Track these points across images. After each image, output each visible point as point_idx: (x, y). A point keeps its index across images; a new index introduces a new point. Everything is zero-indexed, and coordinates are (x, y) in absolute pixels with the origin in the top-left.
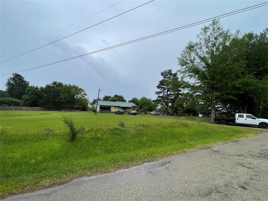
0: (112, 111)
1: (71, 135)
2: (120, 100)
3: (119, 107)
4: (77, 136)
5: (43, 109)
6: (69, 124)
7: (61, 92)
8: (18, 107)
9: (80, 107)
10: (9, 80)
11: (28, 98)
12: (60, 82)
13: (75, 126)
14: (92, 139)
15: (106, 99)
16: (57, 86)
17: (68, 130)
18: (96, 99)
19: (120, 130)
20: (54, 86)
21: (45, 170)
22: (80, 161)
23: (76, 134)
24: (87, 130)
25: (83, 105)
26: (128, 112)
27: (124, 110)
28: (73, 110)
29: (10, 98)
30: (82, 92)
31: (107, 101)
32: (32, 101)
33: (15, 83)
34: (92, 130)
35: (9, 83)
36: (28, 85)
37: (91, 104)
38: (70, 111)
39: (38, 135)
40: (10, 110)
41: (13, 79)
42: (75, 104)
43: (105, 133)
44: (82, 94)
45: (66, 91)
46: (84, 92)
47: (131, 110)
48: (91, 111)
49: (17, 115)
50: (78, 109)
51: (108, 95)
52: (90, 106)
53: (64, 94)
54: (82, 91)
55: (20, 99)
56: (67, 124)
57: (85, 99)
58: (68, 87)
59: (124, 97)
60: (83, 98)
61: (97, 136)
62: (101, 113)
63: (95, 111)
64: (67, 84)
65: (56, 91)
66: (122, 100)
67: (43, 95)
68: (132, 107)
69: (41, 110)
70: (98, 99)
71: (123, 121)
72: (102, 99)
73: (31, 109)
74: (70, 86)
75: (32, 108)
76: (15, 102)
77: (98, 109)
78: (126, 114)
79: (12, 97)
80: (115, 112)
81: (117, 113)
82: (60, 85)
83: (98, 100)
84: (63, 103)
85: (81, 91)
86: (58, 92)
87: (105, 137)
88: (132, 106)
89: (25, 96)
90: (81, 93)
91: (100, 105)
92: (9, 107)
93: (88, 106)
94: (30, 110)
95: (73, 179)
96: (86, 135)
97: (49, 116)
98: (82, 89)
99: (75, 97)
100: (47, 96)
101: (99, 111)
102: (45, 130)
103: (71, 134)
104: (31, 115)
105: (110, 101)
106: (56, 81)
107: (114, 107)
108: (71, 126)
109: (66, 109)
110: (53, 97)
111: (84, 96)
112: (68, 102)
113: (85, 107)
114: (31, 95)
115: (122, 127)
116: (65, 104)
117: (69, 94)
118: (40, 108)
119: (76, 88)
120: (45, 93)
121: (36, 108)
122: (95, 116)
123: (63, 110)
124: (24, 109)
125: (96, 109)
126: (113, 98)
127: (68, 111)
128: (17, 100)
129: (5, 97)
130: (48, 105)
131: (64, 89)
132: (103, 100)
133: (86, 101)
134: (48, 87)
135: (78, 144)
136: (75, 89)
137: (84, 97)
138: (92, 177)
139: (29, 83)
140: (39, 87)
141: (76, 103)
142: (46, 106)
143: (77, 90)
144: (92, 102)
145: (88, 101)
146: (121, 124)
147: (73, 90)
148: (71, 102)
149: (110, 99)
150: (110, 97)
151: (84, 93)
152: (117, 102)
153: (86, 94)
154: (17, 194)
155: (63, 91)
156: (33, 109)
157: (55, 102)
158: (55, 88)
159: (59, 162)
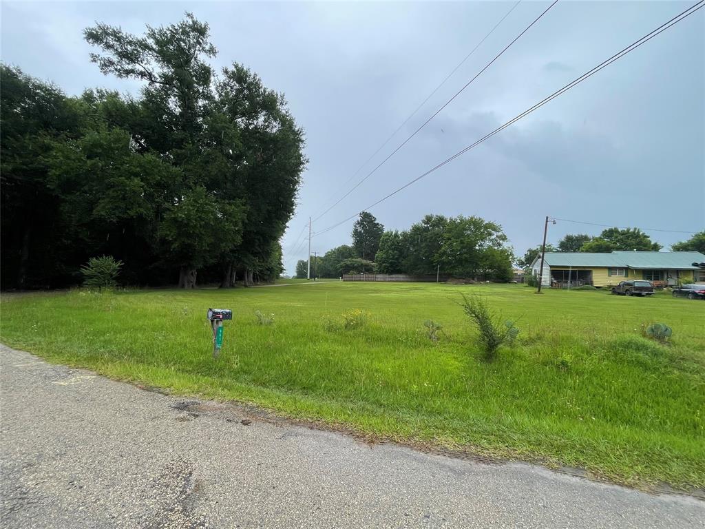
0: (596, 284)
1: (484, 345)
2: (627, 245)
3: (627, 270)
4: (500, 349)
5: (409, 280)
6: (477, 316)
7: (443, 239)
8: (370, 276)
9: (490, 274)
10: (356, 227)
11: (384, 256)
12: (439, 215)
13: (494, 323)
14: (545, 364)
15: (571, 244)
16: (433, 226)
17: (475, 330)
18: (534, 248)
19: (652, 352)
20: (428, 227)
21: (439, 414)
22: (518, 418)
23: (497, 344)
24: (523, 335)
25: (499, 267)
26: (672, 290)
27: (652, 282)
28: (473, 279)
29: (359, 260)
30: (493, 232)
31: (575, 251)
32: (391, 263)
33: (364, 230)
34: (540, 338)
35: (356, 233)
36: (382, 230)
37: (521, 264)
38: (466, 283)
39: (414, 334)
40: (360, 281)
41: (360, 223)
42: (477, 266)
43: (588, 353)
44: (493, 237)
45: (453, 234)
46: (498, 232)
47: (691, 278)
48: (522, 282)
49: (372, 290)
50: (485, 278)
51: (575, 234)
52: (517, 269)
53: (450, 241)
54: (495, 230)
55: (372, 259)
56: (474, 316)
57: (503, 251)
58: (457, 226)
59: (646, 234)
60: (496, 248)
61: (560, 358)
62: (554, 291)
63: (535, 283)
64: (454, 218)
65: (432, 237)
66: (638, 244)
67: (409, 249)
68: (693, 270)
69: (408, 281)
70: (544, 249)
71: (663, 322)
72: (556, 245)
73: (390, 279)
74: (462, 220)
75: (391, 276)
76: (366, 265)
77: (546, 278)
78: (664, 294)
79: (361, 256)
80: (610, 287)
81: (616, 290)
82: (440, 221)
83: (544, 252)
84: (449, 263)
85: (490, 230)
86: (435, 239)
87: (587, 365)
88: (695, 265)
89: (379, 254)
90: (490, 234)
91: (551, 267)
92: (358, 276)
93: (513, 270)
94: (389, 281)
95: (508, 460)
96: (526, 351)
97: (423, 294)
98: (492, 225)
99: (477, 248)
100: (415, 251)
101: (548, 283)
102: (426, 325)
103: (484, 340)
104: (392, 291)
105: (587, 251)
106: (430, 214)
107: (606, 272)
108: (482, 320)
109: (456, 278)
110: (426, 252)
111: (501, 242)
112: (460, 262)
113: (505, 271)
114: (387, 251)
115: (657, 343)
116: (452, 265)
117: (461, 240)
118: (404, 276)
119: (476, 224)
120: (412, 243)
121: (397, 276)
122: (538, 298)
123: (450, 280)
124: (379, 279)
125: (541, 278)
126: (596, 240)
127: (461, 284)
128: (368, 262)
129: (353, 257)
130: (419, 269)
131: (450, 231)
132: (558, 251)
133: (506, 256)
134: (416, 230)
135: (504, 371)
136: (475, 227)
137: (500, 245)
138: (566, 476)
139: (383, 226)
140: (399, 233)
141: (479, 263)
142: (415, 271)
143: (481, 228)
144: (523, 259)
145: (511, 254)
146: (652, 330)
147: (471, 230)
148: (466, 260)
149: (586, 245)
150: (586, 238)
151: (500, 234)
152: (614, 252)
153: (504, 238)
154: (401, 445)
155: (446, 235)
156: (394, 279)
157: (432, 262)
158: (429, 230)
159: (466, 406)
